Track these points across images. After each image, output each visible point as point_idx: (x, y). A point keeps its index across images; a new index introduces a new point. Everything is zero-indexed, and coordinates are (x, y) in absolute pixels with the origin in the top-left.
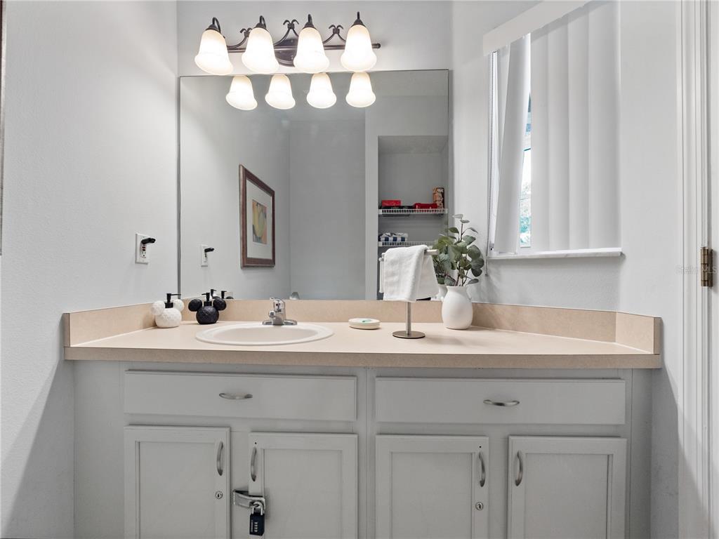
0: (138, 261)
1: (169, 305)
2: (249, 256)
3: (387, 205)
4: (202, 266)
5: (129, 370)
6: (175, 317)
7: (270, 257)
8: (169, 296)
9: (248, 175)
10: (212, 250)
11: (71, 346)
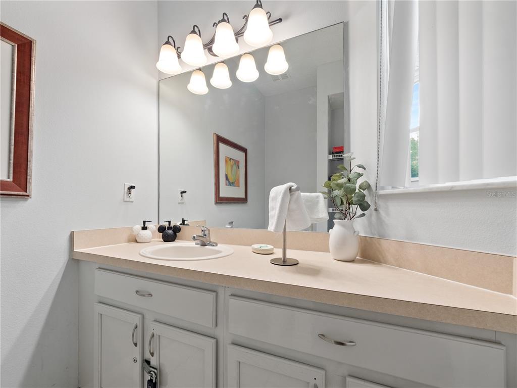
0: (125, 200)
1: (144, 228)
2: (222, 195)
3: (338, 150)
4: (179, 203)
5: (99, 268)
6: (146, 236)
7: (243, 196)
8: (144, 222)
9: (220, 139)
10: (185, 192)
11: (75, 250)
